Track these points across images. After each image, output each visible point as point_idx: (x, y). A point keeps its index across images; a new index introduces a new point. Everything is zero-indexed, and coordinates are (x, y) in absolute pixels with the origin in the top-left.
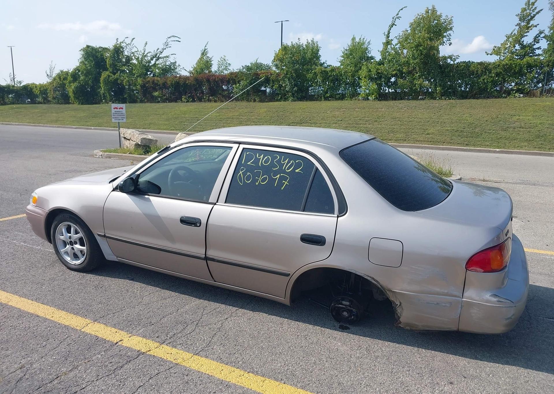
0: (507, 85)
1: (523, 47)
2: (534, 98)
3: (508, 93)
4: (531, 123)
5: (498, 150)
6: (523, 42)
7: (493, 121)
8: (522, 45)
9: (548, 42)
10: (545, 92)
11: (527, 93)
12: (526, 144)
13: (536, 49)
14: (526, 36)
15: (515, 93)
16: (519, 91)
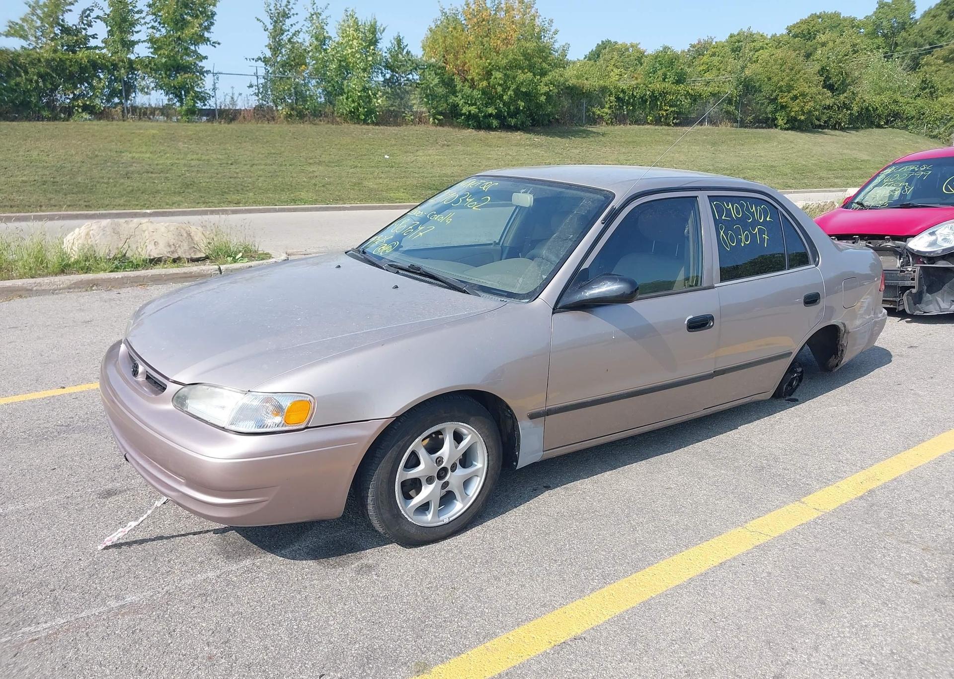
0: (61, 97)
1: (66, 30)
2: (115, 122)
3: (69, 112)
4: (157, 165)
5: (148, 211)
6: (63, 20)
7: (95, 163)
8: (63, 26)
9: (109, 28)
10: (128, 113)
11: (102, 113)
12: (180, 198)
13: (91, 36)
14: (70, 10)
15: (82, 112)
16: (85, 108)
